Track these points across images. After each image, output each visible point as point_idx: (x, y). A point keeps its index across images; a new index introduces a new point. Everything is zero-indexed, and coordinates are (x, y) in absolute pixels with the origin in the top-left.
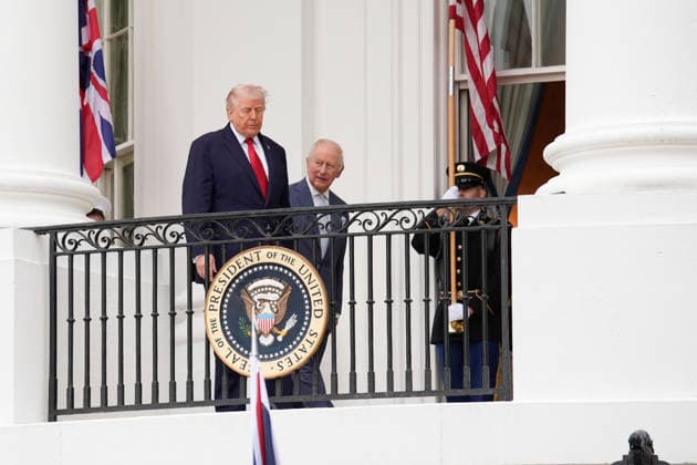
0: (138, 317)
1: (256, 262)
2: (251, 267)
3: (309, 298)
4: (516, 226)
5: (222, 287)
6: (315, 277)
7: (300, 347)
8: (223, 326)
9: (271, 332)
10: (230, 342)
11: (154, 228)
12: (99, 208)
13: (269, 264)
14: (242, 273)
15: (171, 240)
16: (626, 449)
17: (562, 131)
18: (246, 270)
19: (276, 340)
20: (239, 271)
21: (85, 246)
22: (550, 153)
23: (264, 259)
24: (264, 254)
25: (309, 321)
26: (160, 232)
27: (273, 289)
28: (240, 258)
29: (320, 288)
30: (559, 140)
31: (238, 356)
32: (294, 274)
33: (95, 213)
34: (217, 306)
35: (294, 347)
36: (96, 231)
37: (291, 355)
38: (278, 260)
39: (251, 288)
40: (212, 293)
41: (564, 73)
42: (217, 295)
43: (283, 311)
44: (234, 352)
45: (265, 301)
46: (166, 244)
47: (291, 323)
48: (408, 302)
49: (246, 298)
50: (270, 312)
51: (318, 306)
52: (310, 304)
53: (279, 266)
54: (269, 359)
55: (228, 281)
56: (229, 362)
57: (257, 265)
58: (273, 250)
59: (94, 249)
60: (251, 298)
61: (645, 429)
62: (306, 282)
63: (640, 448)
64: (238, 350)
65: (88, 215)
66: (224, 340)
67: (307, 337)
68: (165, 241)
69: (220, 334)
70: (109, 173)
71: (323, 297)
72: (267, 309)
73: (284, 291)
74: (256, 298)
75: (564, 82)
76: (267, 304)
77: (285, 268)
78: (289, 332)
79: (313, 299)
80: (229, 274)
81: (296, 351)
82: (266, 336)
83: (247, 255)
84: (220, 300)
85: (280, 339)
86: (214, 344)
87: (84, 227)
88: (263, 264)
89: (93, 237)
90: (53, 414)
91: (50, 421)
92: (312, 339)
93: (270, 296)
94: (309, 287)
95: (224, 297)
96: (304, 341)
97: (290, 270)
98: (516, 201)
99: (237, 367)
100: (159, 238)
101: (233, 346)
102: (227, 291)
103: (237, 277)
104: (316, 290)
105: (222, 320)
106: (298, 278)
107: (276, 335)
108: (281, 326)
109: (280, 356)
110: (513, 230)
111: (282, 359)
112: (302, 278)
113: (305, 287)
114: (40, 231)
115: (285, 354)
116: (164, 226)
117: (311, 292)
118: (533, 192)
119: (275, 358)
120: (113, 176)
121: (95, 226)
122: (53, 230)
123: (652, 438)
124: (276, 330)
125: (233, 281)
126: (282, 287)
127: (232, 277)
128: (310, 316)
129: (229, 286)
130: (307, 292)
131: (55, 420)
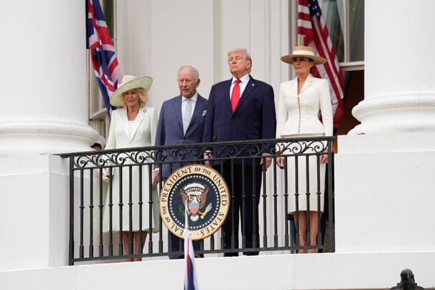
0: (121, 205)
1: (188, 173)
2: (186, 176)
3: (219, 194)
4: (337, 152)
5: (169, 188)
6: (222, 182)
7: (214, 222)
8: (169, 210)
9: (197, 214)
10: (174, 219)
11: (130, 154)
12: (98, 142)
13: (196, 175)
14: (180, 180)
15: (140, 161)
16: (399, 280)
17: (363, 99)
18: (183, 178)
19: (200, 218)
20: (179, 179)
21: (90, 165)
22: (356, 111)
23: (193, 172)
24: (193, 169)
25: (219, 208)
26: (134, 156)
27: (198, 189)
28: (180, 171)
29: (225, 188)
30: (361, 104)
31: (178, 227)
32: (211, 180)
33: (96, 145)
34: (166, 199)
35: (211, 222)
36: (97, 156)
37: (209, 227)
38: (201, 172)
39: (185, 188)
40: (163, 191)
41: (363, 66)
42: (166, 192)
43: (204, 202)
44: (176, 225)
45: (194, 195)
46: (137, 164)
47: (208, 208)
48: (275, 196)
49: (182, 193)
50: (196, 202)
51: (224, 199)
52: (219, 198)
53: (202, 176)
54: (196, 229)
55: (173, 185)
56: (173, 231)
57: (189, 175)
58: (198, 167)
59: (95, 166)
60: (186, 194)
61: (410, 268)
62: (217, 185)
63: (407, 279)
64: (178, 224)
65: (92, 147)
66: (170, 218)
67: (218, 216)
68: (136, 161)
69: (168, 215)
70: (103, 123)
71: (227, 193)
72: (195, 201)
73: (205, 190)
74: (188, 194)
75: (363, 71)
76: (195, 198)
77: (205, 177)
78: (207, 213)
79: (221, 194)
80: (173, 181)
81: (212, 224)
82: (195, 216)
83: (183, 169)
84: (168, 195)
85: (202, 217)
86: (164, 220)
87: (89, 154)
88: (193, 175)
89: (95, 159)
90: (72, 261)
91: (70, 265)
92: (220, 217)
93: (197, 193)
94: (219, 188)
95: (170, 194)
96: (216, 219)
97: (208, 178)
98: (337, 138)
99: (177, 233)
100: (133, 160)
101: (176, 222)
102: (172, 190)
103: (177, 182)
104: (223, 190)
105: (169, 207)
106: (213, 182)
107: (200, 215)
108: (203, 210)
109: (202, 227)
110: (335, 155)
111: (204, 229)
112: (215, 182)
113: (217, 188)
114: (64, 156)
115: (205, 226)
116: (136, 153)
117: (220, 191)
118: (346, 134)
119: (199, 229)
120: (105, 124)
121: (96, 153)
122: (72, 156)
123: (413, 273)
124: (200, 213)
125: (175, 185)
126: (203, 187)
127: (175, 182)
128: (219, 204)
129: (173, 187)
130: (218, 191)
131: (73, 265)
